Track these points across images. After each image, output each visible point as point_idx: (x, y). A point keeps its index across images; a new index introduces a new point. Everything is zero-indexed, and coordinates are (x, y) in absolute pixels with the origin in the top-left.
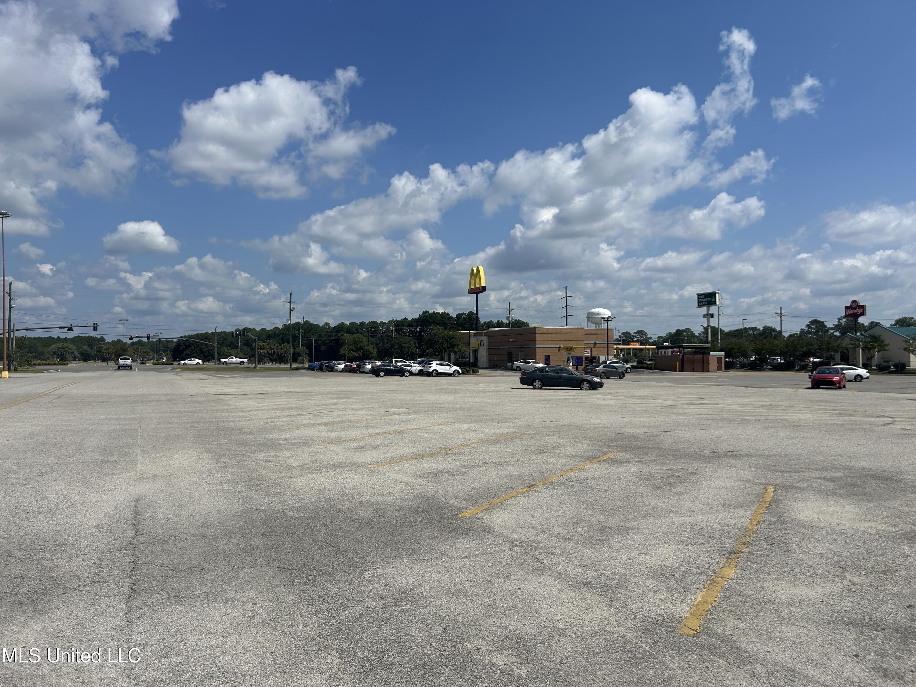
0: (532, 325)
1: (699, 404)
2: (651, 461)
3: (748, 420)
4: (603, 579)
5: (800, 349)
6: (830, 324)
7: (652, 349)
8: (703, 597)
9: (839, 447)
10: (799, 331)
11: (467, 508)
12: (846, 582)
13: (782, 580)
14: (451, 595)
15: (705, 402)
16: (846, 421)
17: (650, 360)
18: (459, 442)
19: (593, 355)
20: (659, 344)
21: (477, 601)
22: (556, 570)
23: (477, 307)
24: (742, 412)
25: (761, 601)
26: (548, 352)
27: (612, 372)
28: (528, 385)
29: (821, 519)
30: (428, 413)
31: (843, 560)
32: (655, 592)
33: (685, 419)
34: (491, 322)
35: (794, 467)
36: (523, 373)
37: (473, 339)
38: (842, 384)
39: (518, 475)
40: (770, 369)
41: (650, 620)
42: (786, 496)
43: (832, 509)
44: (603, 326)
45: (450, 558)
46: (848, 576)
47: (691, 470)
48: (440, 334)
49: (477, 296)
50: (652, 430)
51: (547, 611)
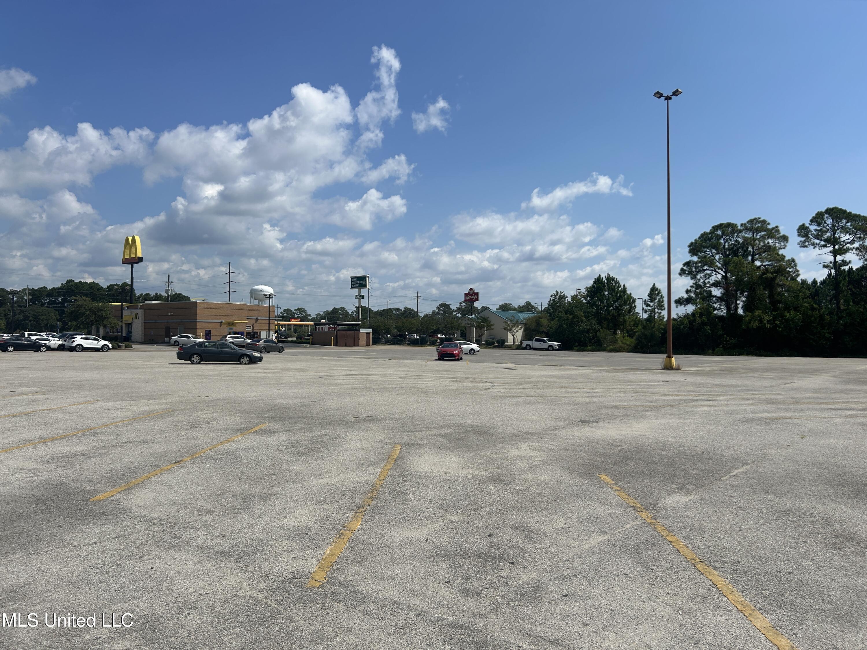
0: (193, 300)
1: (347, 375)
2: (299, 429)
3: (386, 388)
4: (241, 546)
5: (432, 327)
6: (454, 307)
7: (311, 325)
8: (331, 551)
9: (452, 409)
10: (431, 312)
11: (102, 491)
12: (446, 521)
13: (398, 526)
14: (71, 586)
15: (353, 373)
16: (460, 387)
17: (309, 336)
18: (100, 422)
19: (254, 331)
20: (317, 321)
21: (103, 588)
22: (194, 544)
23: (132, 278)
24: (382, 381)
25: (379, 546)
26: (209, 327)
27: (272, 346)
28: (185, 360)
29: (434, 470)
30: (66, 392)
31: (446, 502)
32: (289, 552)
33: (334, 389)
34: (148, 294)
35: (418, 427)
36: (181, 348)
37: (126, 312)
38: (460, 356)
39: (165, 452)
40: (408, 344)
41: (282, 578)
42: (409, 452)
43: (442, 460)
44: (266, 303)
45: (75, 546)
46: (449, 516)
47: (334, 435)
48: (86, 305)
49: (132, 267)
50: (304, 400)
51: (180, 587)
